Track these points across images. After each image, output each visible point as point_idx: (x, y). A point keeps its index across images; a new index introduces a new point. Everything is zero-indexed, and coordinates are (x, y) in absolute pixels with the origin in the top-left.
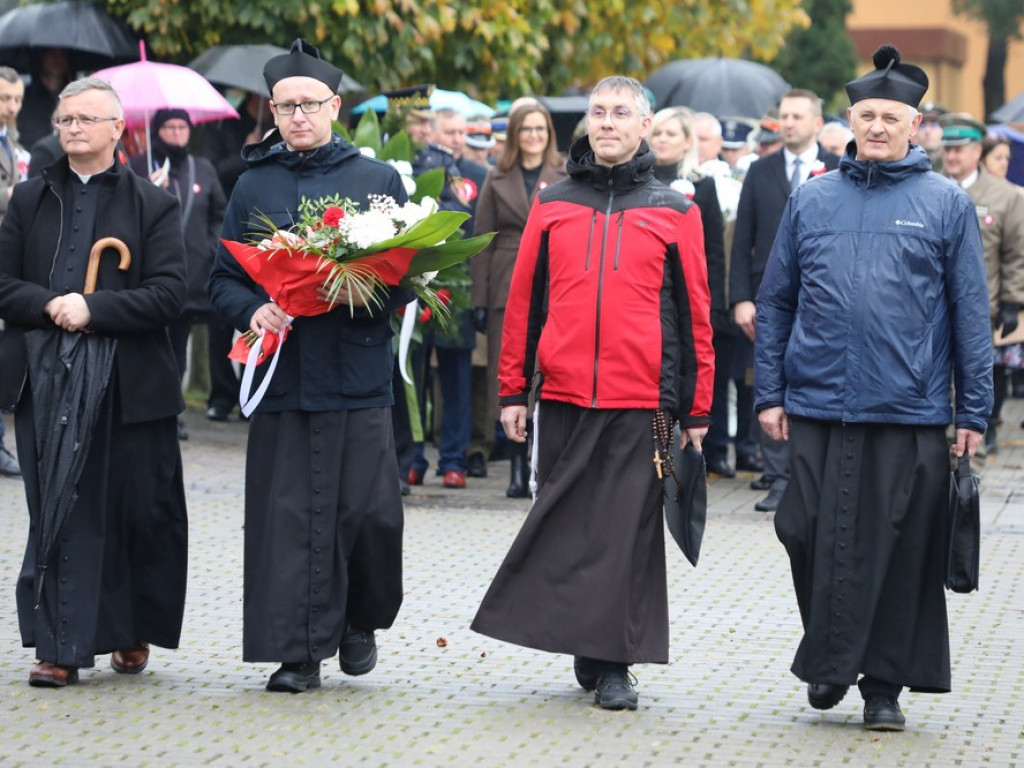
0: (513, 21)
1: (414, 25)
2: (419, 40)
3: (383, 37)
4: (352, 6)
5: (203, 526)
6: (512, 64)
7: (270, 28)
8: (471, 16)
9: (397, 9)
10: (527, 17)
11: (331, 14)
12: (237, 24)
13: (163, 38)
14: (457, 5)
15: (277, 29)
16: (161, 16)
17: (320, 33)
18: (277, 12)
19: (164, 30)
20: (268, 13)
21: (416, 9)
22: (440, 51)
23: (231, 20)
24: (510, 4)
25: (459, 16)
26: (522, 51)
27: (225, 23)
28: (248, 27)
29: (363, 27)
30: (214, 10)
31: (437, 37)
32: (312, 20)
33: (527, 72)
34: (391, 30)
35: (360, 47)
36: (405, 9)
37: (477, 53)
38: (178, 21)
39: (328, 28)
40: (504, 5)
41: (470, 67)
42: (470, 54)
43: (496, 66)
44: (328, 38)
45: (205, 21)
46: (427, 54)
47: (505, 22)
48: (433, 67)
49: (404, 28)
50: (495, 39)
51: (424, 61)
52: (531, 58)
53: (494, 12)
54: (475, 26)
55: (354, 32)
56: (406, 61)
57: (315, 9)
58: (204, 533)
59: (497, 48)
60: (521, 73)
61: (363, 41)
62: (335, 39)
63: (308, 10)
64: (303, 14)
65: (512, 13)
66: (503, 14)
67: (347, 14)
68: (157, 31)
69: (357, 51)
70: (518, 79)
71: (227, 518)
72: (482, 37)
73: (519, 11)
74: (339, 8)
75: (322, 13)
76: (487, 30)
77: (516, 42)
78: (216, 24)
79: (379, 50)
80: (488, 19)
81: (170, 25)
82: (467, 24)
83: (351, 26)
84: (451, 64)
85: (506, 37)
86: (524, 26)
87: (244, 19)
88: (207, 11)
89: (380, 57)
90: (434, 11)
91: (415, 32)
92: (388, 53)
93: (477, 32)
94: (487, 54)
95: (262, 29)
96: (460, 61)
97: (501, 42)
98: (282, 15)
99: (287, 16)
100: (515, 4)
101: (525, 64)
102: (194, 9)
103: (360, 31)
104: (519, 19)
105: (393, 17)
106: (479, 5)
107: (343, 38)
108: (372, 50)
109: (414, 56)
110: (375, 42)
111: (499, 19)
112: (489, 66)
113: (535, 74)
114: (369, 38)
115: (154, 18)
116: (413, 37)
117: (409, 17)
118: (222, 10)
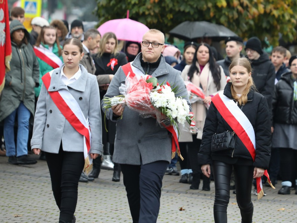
0: (286, 9)
1: (248, 11)
2: (250, 17)
3: (236, 16)
4: (224, 4)
5: (168, 206)
6: (285, 26)
7: (192, 12)
8: (269, 7)
9: (241, 4)
10: (292, 8)
11: (216, 7)
12: (179, 11)
13: (152, 16)
14: (264, 3)
15: (195, 13)
16: (151, 8)
17: (212, 14)
18: (195, 6)
19: (152, 14)
20: (192, 6)
21: (249, 5)
22: (257, 21)
23: (177, 9)
24: (285, 3)
25: (265, 8)
26: (289, 21)
27: (175, 10)
28: (184, 12)
29: (228, 12)
30: (171, 6)
31: (256, 16)
32: (208, 9)
33: (291, 29)
34: (239, 13)
35: (227, 20)
36: (245, 5)
37: (271, 22)
38: (157, 10)
39: (215, 12)
40: (283, 3)
41: (268, 27)
42: (268, 22)
43: (279, 27)
44: (214, 16)
45: (167, 10)
46: (252, 22)
47: (283, 10)
48: (254, 28)
49: (244, 12)
50: (279, 16)
51: (250, 25)
52: (293, 24)
53: (279, 6)
54: (271, 11)
55: (225, 14)
56: (244, 25)
57: (210, 5)
58: (169, 209)
59: (280, 20)
60: (288, 30)
61: (228, 17)
62: (217, 17)
63: (207, 5)
64: (205, 7)
65: (286, 6)
66: (282, 6)
67: (222, 7)
68: (149, 14)
69: (225, 21)
70: (287, 32)
71: (177, 203)
72: (274, 16)
73: (288, 5)
74: (219, 5)
75: (213, 7)
76: (276, 13)
77: (287, 18)
78: (171, 11)
79: (234, 21)
80: (276, 8)
81: (154, 12)
82: (268, 11)
83: (223, 12)
84: (261, 26)
85: (283, 16)
86: (291, 11)
87: (182, 9)
88: (168, 6)
89: (234, 24)
90: (256, 5)
91: (248, 14)
92: (237, 22)
93: (272, 14)
94: (275, 23)
95: (189, 13)
96: (264, 25)
97: (281, 18)
98: (197, 7)
99: (199, 7)
100: (287, 3)
101: (290, 26)
102: (163, 5)
103: (227, 13)
104: (289, 8)
105: (240, 8)
106: (273, 3)
107: (220, 16)
108: (231, 21)
109: (247, 23)
110: (233, 18)
111: (281, 9)
112: (276, 27)
113: (294, 30)
114: (231, 16)
115: (148, 9)
116: (248, 16)
117: (246, 8)
118: (174, 6)
